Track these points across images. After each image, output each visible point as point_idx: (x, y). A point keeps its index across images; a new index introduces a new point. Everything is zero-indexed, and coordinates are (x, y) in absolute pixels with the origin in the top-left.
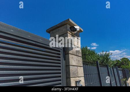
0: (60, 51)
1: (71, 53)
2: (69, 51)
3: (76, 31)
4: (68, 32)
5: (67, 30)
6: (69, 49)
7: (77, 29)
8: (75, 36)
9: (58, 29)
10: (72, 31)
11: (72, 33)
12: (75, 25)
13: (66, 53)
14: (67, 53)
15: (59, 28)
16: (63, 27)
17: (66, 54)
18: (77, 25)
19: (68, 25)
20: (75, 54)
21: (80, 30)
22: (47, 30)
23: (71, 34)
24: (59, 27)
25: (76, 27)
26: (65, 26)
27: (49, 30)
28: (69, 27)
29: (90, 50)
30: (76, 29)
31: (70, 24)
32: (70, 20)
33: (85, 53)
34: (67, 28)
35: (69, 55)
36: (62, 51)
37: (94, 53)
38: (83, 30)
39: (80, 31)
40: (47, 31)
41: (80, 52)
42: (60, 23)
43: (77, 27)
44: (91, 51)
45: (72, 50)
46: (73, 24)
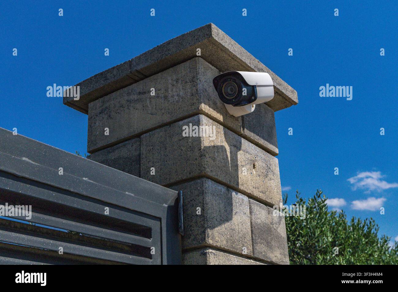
0: (146, 232)
1: (222, 243)
2: (209, 232)
3: (251, 101)
4: (204, 107)
5: (197, 97)
6: (204, 218)
7: (258, 89)
8: (247, 132)
9: (137, 87)
10: (229, 102)
11: (225, 113)
12: (247, 62)
13: (189, 243)
14: (195, 244)
15: (149, 84)
16: (169, 77)
17: (185, 251)
18: (262, 65)
19: (203, 65)
21: (277, 92)
23: (220, 117)
24: (146, 77)
25: (250, 77)
26: (183, 69)
28: (207, 73)
29: (342, 216)
30: (254, 87)
31: (216, 55)
32: (218, 34)
33: (311, 235)
34: (194, 80)
35: (205, 254)
36: (160, 230)
37: (367, 236)
38: (294, 96)
39: (280, 100)
41: (278, 237)
42: (151, 52)
43: (261, 79)
44: (349, 224)
45: (227, 225)
46: (235, 58)
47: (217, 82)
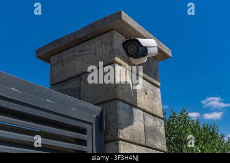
0: (84, 131)
1: (127, 137)
2: (120, 131)
3: (144, 56)
4: (117, 59)
5: (113, 53)
6: (117, 123)
7: (148, 49)
9: (79, 47)
10: (131, 56)
11: (129, 63)
12: (142, 33)
13: (109, 137)
14: (112, 138)
15: (85, 46)
16: (96, 42)
17: (106, 142)
18: (151, 35)
19: (116, 35)
20: (143, 142)
21: (160, 50)
22: (38, 52)
24: (84, 42)
25: (144, 42)
26: (105, 37)
27: (48, 50)
28: (119, 40)
29: (197, 122)
30: (146, 48)
31: (124, 29)
32: (125, 17)
33: (180, 133)
34: (111, 44)
35: (118, 144)
36: (91, 130)
37: (212, 134)
38: (169, 53)
39: (161, 55)
40: (40, 54)
41: (160, 134)
42: (87, 27)
43: (150, 43)
44: (201, 127)
45: (130, 127)
46: (135, 31)
47: (125, 45)
